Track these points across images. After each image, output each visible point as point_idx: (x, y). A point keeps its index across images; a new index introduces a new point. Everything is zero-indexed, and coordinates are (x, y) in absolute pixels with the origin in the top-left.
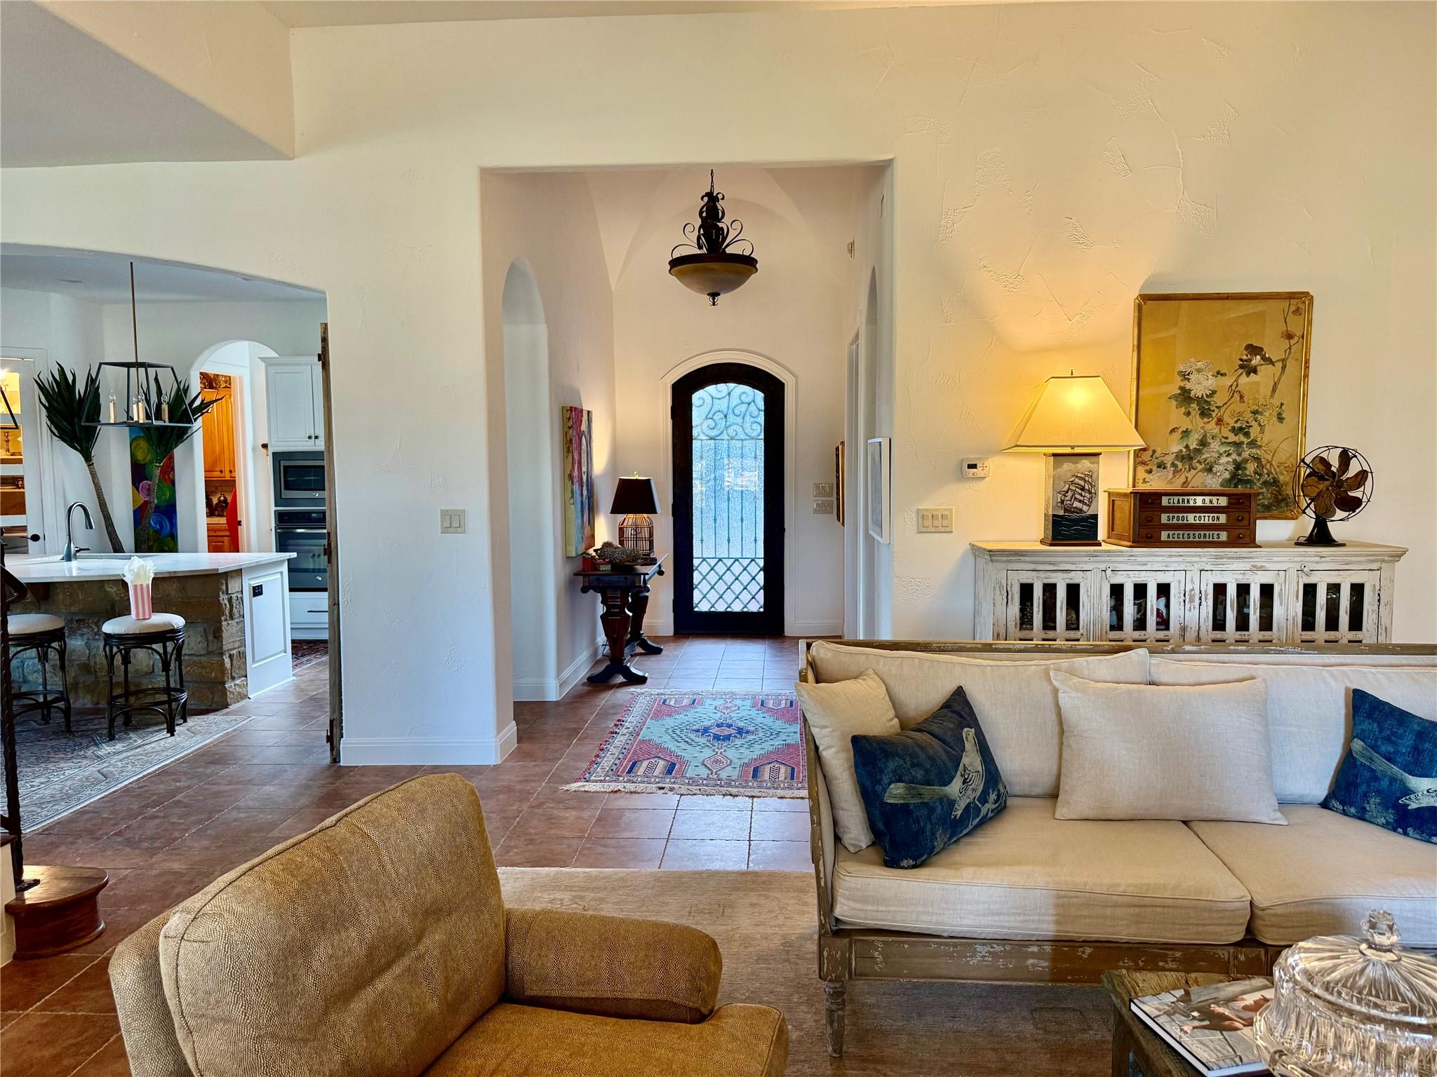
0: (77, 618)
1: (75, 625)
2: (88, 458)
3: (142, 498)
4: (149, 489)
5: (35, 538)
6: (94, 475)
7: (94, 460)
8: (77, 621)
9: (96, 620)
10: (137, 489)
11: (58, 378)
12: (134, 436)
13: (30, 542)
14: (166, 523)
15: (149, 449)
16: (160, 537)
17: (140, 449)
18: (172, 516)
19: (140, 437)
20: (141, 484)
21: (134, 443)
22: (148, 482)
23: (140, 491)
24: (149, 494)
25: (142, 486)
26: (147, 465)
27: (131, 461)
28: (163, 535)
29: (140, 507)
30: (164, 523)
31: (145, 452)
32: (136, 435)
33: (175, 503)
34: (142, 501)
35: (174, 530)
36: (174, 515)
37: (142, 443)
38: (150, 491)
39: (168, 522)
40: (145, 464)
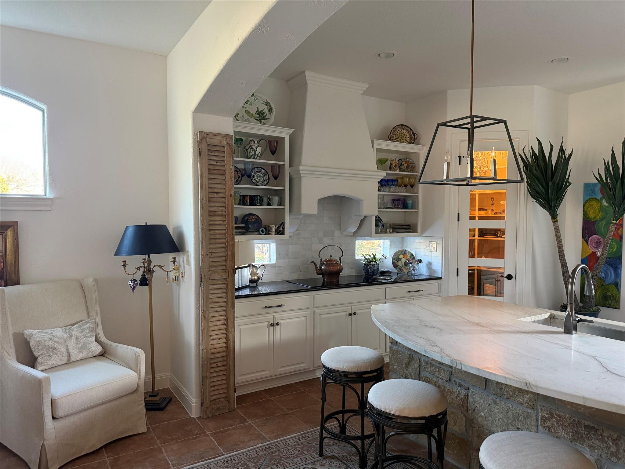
0: (587, 423)
1: (582, 430)
2: (554, 216)
3: (590, 250)
4: (597, 243)
5: (509, 277)
6: (557, 230)
7: (559, 218)
8: (586, 427)
9: (615, 436)
10: (587, 242)
11: (537, 152)
12: (588, 198)
13: (506, 280)
14: (611, 272)
15: (602, 208)
16: (604, 284)
17: (592, 208)
18: (617, 267)
19: (593, 198)
20: (591, 238)
21: (587, 203)
22: (598, 236)
23: (589, 244)
24: (597, 247)
25: (591, 240)
26: (597, 222)
27: (583, 218)
28: (607, 282)
29: (588, 256)
30: (609, 272)
31: (597, 211)
32: (590, 197)
33: (621, 256)
34: (590, 252)
35: (618, 279)
36: (619, 266)
37: (594, 203)
38: (598, 244)
39: (613, 272)
40: (595, 222)
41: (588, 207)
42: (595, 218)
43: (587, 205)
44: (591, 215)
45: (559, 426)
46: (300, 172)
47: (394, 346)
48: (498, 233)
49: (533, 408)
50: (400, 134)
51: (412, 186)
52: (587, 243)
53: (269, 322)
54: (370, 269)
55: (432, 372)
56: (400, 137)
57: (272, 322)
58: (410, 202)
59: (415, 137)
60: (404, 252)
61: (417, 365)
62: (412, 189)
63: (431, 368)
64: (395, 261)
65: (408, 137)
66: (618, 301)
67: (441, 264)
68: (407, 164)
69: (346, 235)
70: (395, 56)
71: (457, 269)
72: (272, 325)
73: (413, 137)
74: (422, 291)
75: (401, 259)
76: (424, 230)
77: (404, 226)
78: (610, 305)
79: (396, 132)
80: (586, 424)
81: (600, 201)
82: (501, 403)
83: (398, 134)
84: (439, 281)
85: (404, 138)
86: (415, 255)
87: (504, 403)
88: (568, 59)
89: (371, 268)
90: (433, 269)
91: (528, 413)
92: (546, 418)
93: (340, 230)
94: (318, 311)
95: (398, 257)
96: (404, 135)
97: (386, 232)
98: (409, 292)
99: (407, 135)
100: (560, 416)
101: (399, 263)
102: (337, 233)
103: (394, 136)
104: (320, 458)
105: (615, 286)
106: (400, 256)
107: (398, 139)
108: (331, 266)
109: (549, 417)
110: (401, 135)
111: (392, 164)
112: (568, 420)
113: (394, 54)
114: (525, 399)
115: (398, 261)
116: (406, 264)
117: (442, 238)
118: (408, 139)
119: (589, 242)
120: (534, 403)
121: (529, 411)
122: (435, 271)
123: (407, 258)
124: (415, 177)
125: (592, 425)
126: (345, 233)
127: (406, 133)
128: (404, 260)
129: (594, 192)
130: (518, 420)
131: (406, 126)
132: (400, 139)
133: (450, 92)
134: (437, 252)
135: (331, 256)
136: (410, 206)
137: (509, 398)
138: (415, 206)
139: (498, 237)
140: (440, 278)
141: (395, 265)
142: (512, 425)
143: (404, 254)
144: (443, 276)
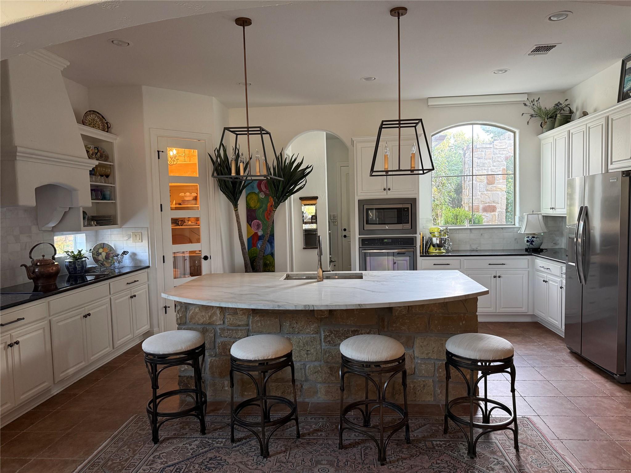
2: (236, 206)
3: (253, 231)
5: (206, 258)
6: (238, 217)
12: (249, 192)
13: (203, 261)
14: (268, 246)
15: (259, 200)
16: (264, 255)
17: (252, 200)
18: (272, 242)
19: (253, 192)
20: (253, 222)
21: (249, 196)
22: (258, 221)
23: (252, 227)
24: (258, 229)
25: (254, 223)
26: (257, 210)
27: (247, 208)
28: (266, 254)
29: (252, 236)
30: (267, 246)
31: (256, 202)
32: (251, 191)
33: (274, 234)
34: (253, 233)
35: (273, 250)
36: (273, 241)
37: (254, 196)
38: (258, 226)
39: (269, 246)
40: (255, 210)
41: (250, 199)
42: (255, 207)
43: (249, 197)
44: (252, 205)
45: (336, 338)
46: (17, 154)
47: (182, 326)
48: (179, 222)
49: (317, 333)
50: (92, 120)
51: (107, 176)
52: (251, 226)
53: (6, 342)
54: (78, 267)
55: (229, 335)
56: (93, 123)
57: (9, 343)
58: (108, 193)
59: (108, 126)
60: (103, 246)
61: (212, 335)
62: (107, 180)
63: (227, 332)
64: (96, 256)
65: (100, 124)
66: (274, 266)
67: (148, 254)
68: (100, 153)
69: (45, 231)
70: (130, 46)
71: (164, 256)
72: (11, 345)
73: (106, 125)
74: (138, 281)
75: (101, 253)
76: (125, 220)
77: (107, 218)
78: (269, 270)
79: (88, 118)
80: (352, 330)
81: (257, 194)
82: (294, 338)
83: (90, 120)
84: (146, 270)
85: (97, 125)
86: (115, 247)
87: (296, 337)
88: (250, 84)
89: (79, 265)
90: (138, 260)
91: (314, 337)
92: (327, 336)
93: (37, 225)
94: (54, 319)
95: (98, 251)
96: (96, 122)
97: (91, 226)
98: (127, 283)
99: (99, 122)
100: (336, 331)
101: (100, 258)
102: (34, 229)
103: (87, 122)
104: (156, 445)
105: (272, 256)
106: (100, 250)
107: (91, 126)
108: (50, 267)
109: (329, 335)
110: (94, 122)
111: (89, 152)
112: (341, 331)
113: (129, 44)
114: (312, 328)
115: (98, 256)
116: (107, 257)
117: (148, 228)
118: (101, 127)
119: (252, 225)
120: (318, 329)
121: (315, 336)
122: (141, 261)
123: (107, 252)
124: (110, 167)
125: (356, 329)
126: (43, 229)
127: (98, 120)
128: (104, 254)
129: (253, 187)
130: (307, 345)
131: (98, 113)
132: (92, 125)
133: (144, 88)
134: (142, 242)
135: (43, 256)
136: (108, 196)
137: (300, 332)
138: (112, 197)
139: (179, 225)
140: (148, 267)
141: (96, 260)
142: (303, 350)
143: (103, 248)
144: (151, 264)
